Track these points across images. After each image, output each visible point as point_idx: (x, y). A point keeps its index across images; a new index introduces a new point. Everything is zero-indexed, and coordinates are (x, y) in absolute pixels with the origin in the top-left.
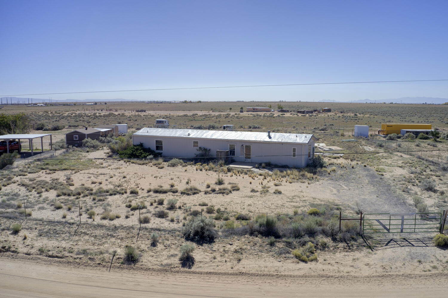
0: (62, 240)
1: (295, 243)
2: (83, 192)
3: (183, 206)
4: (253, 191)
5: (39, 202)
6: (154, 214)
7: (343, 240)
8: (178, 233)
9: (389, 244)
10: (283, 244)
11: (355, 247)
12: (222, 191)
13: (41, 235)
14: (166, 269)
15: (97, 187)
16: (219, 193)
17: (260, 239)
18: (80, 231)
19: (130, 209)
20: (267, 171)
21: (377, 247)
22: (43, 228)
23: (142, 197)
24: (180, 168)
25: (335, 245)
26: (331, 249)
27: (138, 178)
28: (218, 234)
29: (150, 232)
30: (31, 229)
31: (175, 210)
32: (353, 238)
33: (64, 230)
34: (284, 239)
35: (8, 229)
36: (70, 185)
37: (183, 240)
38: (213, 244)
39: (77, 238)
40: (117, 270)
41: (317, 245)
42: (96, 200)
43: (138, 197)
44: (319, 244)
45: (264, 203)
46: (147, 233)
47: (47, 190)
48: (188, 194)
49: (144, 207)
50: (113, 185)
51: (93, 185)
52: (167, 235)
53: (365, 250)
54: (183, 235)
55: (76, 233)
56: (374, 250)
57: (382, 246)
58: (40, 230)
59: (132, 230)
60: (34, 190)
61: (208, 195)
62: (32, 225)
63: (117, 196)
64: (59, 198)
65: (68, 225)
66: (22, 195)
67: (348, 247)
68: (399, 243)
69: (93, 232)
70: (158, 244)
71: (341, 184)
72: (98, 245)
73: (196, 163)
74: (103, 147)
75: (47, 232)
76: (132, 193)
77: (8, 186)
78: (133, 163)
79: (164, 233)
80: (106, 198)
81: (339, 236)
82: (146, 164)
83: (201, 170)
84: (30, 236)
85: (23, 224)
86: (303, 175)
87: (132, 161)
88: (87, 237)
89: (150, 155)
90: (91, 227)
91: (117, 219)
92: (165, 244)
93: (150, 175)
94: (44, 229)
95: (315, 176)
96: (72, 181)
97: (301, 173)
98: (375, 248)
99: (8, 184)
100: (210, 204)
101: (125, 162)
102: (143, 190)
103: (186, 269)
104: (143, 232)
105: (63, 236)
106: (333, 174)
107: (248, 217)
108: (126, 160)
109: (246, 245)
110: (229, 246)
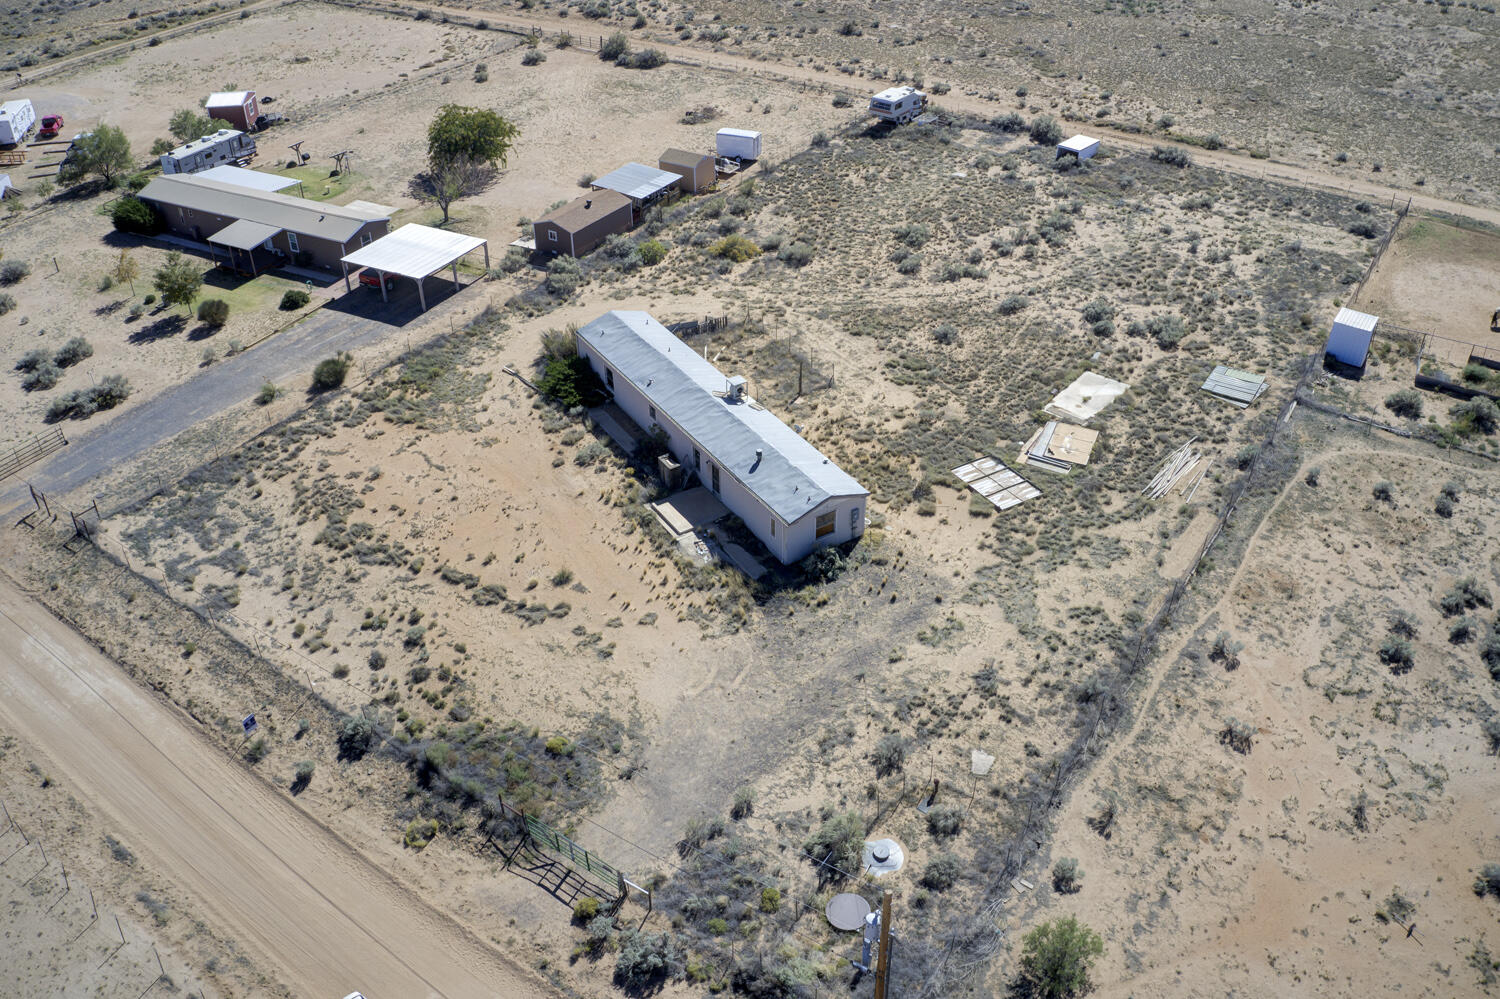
0: (222, 688)
3: (432, 641)
4: (578, 631)
5: (279, 557)
6: (373, 654)
8: (341, 723)
9: (535, 870)
10: (421, 801)
11: (491, 852)
12: (532, 614)
13: (209, 669)
15: (385, 529)
16: (523, 617)
17: (407, 779)
18: (251, 675)
19: (364, 622)
20: (705, 551)
21: (518, 865)
22: (220, 652)
24: (582, 478)
25: (472, 835)
26: (461, 839)
27: (473, 507)
28: (380, 745)
29: (316, 707)
30: (206, 650)
31: (409, 652)
32: (505, 836)
33: (237, 666)
34: (428, 795)
35: (184, 644)
36: (357, 506)
38: (354, 764)
39: (238, 688)
41: (452, 824)
42: (350, 576)
43: (409, 585)
44: (457, 824)
45: (542, 679)
46: (311, 708)
47: (315, 517)
48: (478, 603)
49: (383, 626)
50: (413, 526)
51: (389, 516)
52: (327, 722)
56: (505, 869)
57: (525, 868)
58: (214, 657)
59: (301, 694)
60: (302, 508)
62: (212, 643)
64: (315, 547)
65: (246, 657)
66: (276, 523)
67: (481, 847)
68: (550, 875)
69: (262, 682)
70: (305, 735)
71: (748, 667)
73: (628, 466)
74: (588, 283)
76: (412, 568)
78: (541, 416)
80: (365, 575)
81: (494, 823)
82: (556, 431)
83: (607, 501)
84: (198, 667)
85: (205, 637)
87: (544, 409)
88: (248, 691)
89: (582, 401)
90: (268, 670)
91: (321, 650)
92: (311, 738)
93: (503, 498)
94: (219, 656)
95: (753, 612)
96: (372, 490)
98: (513, 865)
99: (281, 476)
101: (534, 406)
102: (436, 561)
104: (309, 704)
105: (230, 677)
106: (799, 616)
107: (467, 715)
108: (539, 399)
109: (383, 782)
110: (364, 776)
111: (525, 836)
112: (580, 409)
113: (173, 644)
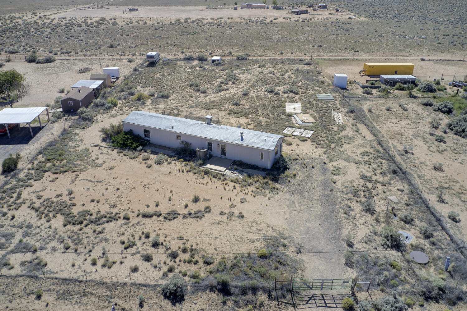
0: (75, 304)
1: (240, 301)
2: (85, 219)
3: (164, 241)
4: (222, 213)
5: (50, 238)
6: (142, 256)
7: (277, 298)
8: (158, 289)
9: (309, 303)
10: (232, 302)
11: (283, 306)
12: (197, 215)
13: (59, 298)
15: (96, 209)
16: (195, 217)
17: (216, 296)
18: (88, 290)
19: (123, 246)
20: (238, 174)
21: (299, 305)
22: (59, 288)
23: (133, 225)
24: (165, 168)
25: (269, 303)
26: (266, 308)
27: (130, 189)
28: (187, 289)
29: (138, 289)
30: (50, 290)
31: (158, 248)
32: (284, 296)
33: (75, 290)
34: (233, 298)
35: (33, 293)
36: (73, 206)
37: (162, 297)
38: (183, 303)
39: (85, 300)
41: (256, 304)
42: (97, 232)
43: (130, 225)
44: (258, 303)
45: (227, 235)
46: (136, 290)
47: (54, 216)
48: (170, 220)
49: (134, 244)
50: (109, 204)
51: (93, 204)
52: (151, 292)
54: (162, 292)
55: (85, 294)
56: (296, 309)
57: (304, 304)
58: (57, 292)
59: (125, 287)
60: (44, 215)
61: (186, 220)
62: (50, 285)
63: (112, 224)
64: (66, 227)
65: (78, 283)
66: (35, 225)
67: (277, 306)
68: (317, 301)
69: (97, 291)
70: (144, 303)
71: (295, 201)
72: (102, 308)
73: (179, 159)
75: (63, 294)
76: (125, 218)
77: (20, 209)
78: (125, 155)
79: (148, 290)
80: (104, 229)
81: (274, 294)
82: (137, 157)
83: (183, 172)
84: (51, 300)
85: (43, 285)
86: (266, 183)
87: (124, 152)
88: (93, 298)
89: (139, 145)
90: (95, 285)
91: (114, 265)
92: (149, 303)
93: (139, 183)
94: (60, 290)
95: (276, 185)
96: (74, 198)
97: (266, 181)
98: (298, 306)
99: (20, 207)
100: (185, 238)
101: (118, 153)
102: (133, 212)
104: (133, 289)
105: (76, 297)
106: (292, 181)
107: (212, 261)
108: (118, 150)
109: (206, 304)
110: (194, 306)
111: (291, 291)
112: (141, 147)
113: (25, 296)
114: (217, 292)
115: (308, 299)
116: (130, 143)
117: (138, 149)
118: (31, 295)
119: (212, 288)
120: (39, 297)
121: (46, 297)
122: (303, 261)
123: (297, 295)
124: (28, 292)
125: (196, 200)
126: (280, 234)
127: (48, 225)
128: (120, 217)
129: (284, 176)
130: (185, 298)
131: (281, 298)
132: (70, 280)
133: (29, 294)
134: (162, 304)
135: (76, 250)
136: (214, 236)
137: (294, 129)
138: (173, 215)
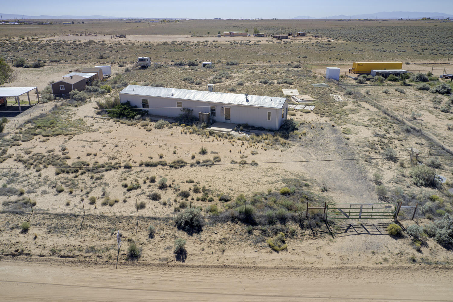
0: (70, 236)
1: (268, 230)
2: (81, 169)
3: (172, 184)
4: (233, 162)
5: (40, 184)
6: (148, 196)
7: (310, 227)
8: (171, 221)
9: (348, 231)
10: (259, 231)
11: (319, 235)
12: (206, 164)
13: (50, 232)
14: (163, 264)
15: (93, 161)
16: (204, 165)
17: (240, 227)
18: (86, 223)
19: (126, 189)
20: (245, 134)
21: (337, 233)
22: (51, 222)
23: (136, 173)
24: (166, 131)
25: (302, 232)
26: (299, 236)
27: (130, 146)
28: (204, 221)
29: (147, 221)
30: (39, 224)
31: (166, 190)
32: (317, 225)
33: (70, 223)
34: (260, 227)
35: (17, 228)
36: (67, 158)
37: (176, 229)
38: (201, 233)
39: (83, 232)
40: (123, 267)
41: (287, 232)
42: (94, 178)
43: (132, 172)
44: (289, 232)
45: (242, 178)
46: (145, 223)
47: (45, 167)
48: (176, 168)
49: (139, 187)
50: (107, 157)
51: (89, 157)
52: (162, 224)
53: (328, 237)
54: (175, 224)
55: (82, 227)
56: (335, 237)
57: (342, 233)
58: (48, 226)
59: (131, 220)
60: (32, 166)
61: (194, 168)
62: (40, 220)
63: (113, 172)
64: (59, 176)
65: (73, 218)
66: (21, 174)
67: (312, 235)
68: (357, 229)
69: (98, 224)
70: (155, 234)
71: (310, 152)
72: (104, 239)
73: (180, 124)
74: (90, 98)
75: (55, 228)
76: (126, 167)
77: (4, 162)
78: (122, 123)
79: (159, 222)
80: (103, 176)
81: (306, 222)
82: (135, 124)
83: (186, 133)
84: (40, 234)
85: (31, 220)
86: (276, 140)
87: (121, 121)
88: (92, 231)
89: (137, 114)
90: (95, 219)
91: (116, 204)
92: (161, 234)
93: (139, 142)
94: (52, 224)
95: (287, 141)
96: (68, 153)
97: (275, 138)
98: (336, 235)
99: (4, 160)
100: (195, 181)
101: (114, 122)
102: (135, 163)
103: (181, 263)
104: (141, 222)
105: (71, 230)
106: (303, 138)
107: (229, 198)
108: (115, 119)
109: (228, 233)
110: (214, 235)
111: (325, 221)
112: (139, 116)
113: (8, 230)
114: (239, 222)
115: (346, 228)
116: (127, 113)
117: (136, 117)
118: (15, 229)
119: (233, 219)
120: (25, 230)
121: (33, 231)
122: (332, 197)
123: (333, 225)
124: (11, 226)
125: (204, 152)
126: (300, 177)
127: (37, 174)
128: (120, 167)
129: (294, 134)
130: (203, 228)
131: (315, 227)
132: (64, 215)
133: (12, 229)
134: (177, 234)
135: (71, 193)
136: (227, 179)
137: (295, 105)
138: (179, 164)
